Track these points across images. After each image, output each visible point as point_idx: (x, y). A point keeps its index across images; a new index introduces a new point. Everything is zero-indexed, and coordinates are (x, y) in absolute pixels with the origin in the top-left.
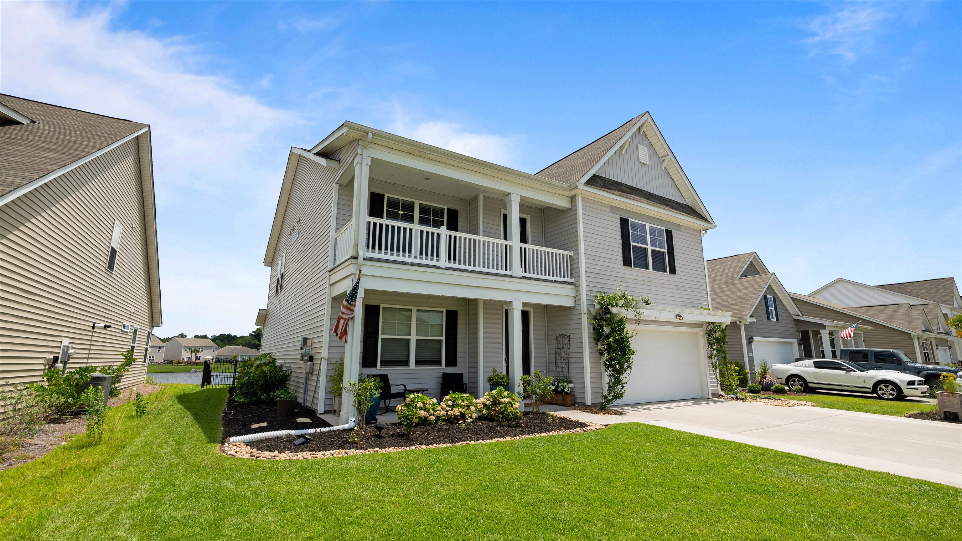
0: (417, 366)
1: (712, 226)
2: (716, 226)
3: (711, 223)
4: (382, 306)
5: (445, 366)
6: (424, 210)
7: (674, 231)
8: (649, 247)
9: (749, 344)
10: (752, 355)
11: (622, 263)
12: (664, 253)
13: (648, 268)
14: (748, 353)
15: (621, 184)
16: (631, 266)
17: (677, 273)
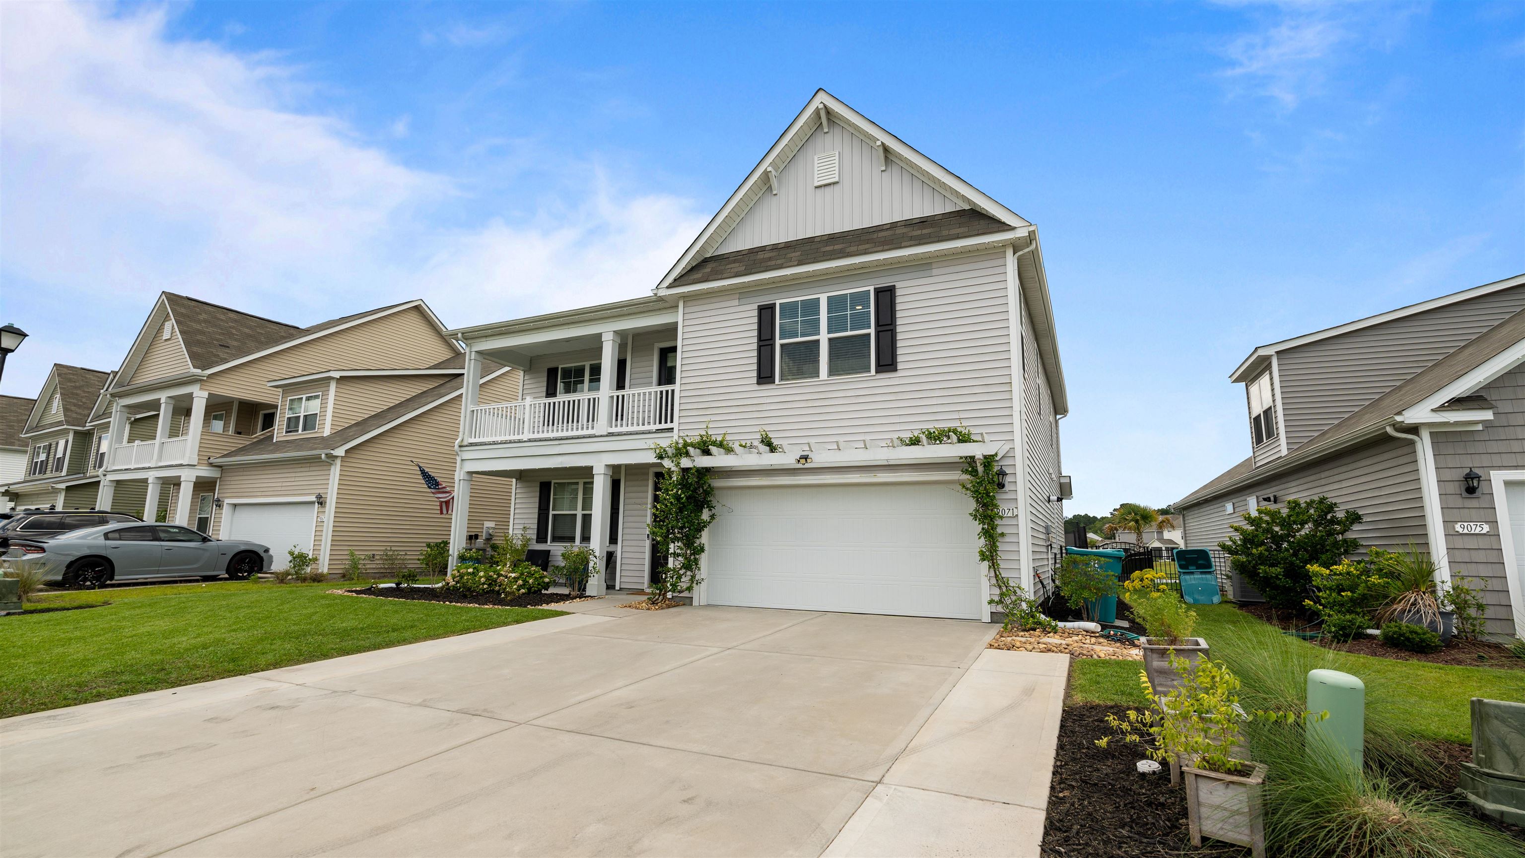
0: (582, 542)
3: (1013, 228)
4: (553, 482)
6: (595, 370)
7: (898, 285)
8: (824, 337)
9: (1465, 494)
10: (1484, 532)
11: (755, 380)
12: (869, 335)
13: (816, 374)
14: (1448, 523)
15: (762, 249)
16: (773, 382)
17: (899, 366)
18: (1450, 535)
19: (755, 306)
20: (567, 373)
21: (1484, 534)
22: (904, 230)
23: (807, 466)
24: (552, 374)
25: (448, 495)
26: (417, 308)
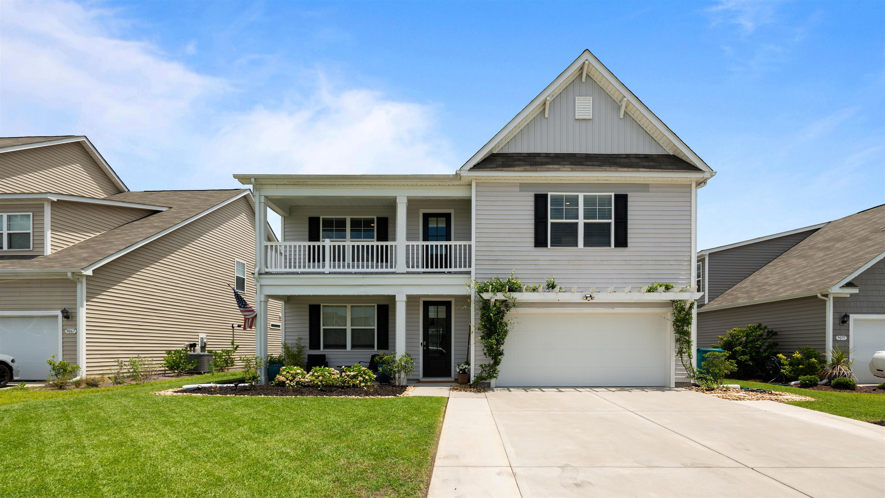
0: (353, 349)
1: (706, 175)
2: (713, 173)
3: (704, 172)
4: (322, 305)
5: (377, 349)
6: (355, 223)
7: (629, 194)
8: (581, 221)
9: (841, 324)
10: (845, 339)
11: (533, 244)
12: (610, 224)
13: (576, 245)
14: (834, 336)
15: (539, 155)
16: (546, 246)
17: (629, 244)
18: (835, 340)
19: (533, 194)
20: (328, 223)
21: (845, 340)
22: (636, 161)
23: (591, 301)
24: (313, 223)
25: (251, 313)
26: (79, 144)
